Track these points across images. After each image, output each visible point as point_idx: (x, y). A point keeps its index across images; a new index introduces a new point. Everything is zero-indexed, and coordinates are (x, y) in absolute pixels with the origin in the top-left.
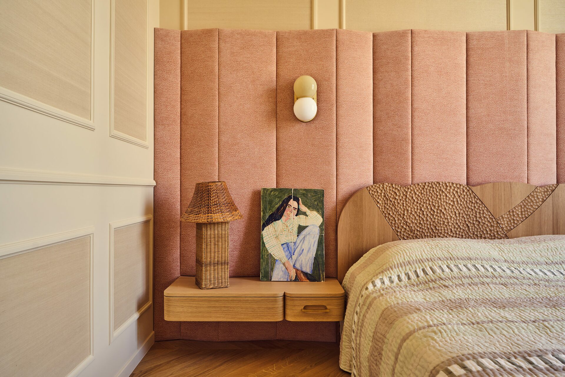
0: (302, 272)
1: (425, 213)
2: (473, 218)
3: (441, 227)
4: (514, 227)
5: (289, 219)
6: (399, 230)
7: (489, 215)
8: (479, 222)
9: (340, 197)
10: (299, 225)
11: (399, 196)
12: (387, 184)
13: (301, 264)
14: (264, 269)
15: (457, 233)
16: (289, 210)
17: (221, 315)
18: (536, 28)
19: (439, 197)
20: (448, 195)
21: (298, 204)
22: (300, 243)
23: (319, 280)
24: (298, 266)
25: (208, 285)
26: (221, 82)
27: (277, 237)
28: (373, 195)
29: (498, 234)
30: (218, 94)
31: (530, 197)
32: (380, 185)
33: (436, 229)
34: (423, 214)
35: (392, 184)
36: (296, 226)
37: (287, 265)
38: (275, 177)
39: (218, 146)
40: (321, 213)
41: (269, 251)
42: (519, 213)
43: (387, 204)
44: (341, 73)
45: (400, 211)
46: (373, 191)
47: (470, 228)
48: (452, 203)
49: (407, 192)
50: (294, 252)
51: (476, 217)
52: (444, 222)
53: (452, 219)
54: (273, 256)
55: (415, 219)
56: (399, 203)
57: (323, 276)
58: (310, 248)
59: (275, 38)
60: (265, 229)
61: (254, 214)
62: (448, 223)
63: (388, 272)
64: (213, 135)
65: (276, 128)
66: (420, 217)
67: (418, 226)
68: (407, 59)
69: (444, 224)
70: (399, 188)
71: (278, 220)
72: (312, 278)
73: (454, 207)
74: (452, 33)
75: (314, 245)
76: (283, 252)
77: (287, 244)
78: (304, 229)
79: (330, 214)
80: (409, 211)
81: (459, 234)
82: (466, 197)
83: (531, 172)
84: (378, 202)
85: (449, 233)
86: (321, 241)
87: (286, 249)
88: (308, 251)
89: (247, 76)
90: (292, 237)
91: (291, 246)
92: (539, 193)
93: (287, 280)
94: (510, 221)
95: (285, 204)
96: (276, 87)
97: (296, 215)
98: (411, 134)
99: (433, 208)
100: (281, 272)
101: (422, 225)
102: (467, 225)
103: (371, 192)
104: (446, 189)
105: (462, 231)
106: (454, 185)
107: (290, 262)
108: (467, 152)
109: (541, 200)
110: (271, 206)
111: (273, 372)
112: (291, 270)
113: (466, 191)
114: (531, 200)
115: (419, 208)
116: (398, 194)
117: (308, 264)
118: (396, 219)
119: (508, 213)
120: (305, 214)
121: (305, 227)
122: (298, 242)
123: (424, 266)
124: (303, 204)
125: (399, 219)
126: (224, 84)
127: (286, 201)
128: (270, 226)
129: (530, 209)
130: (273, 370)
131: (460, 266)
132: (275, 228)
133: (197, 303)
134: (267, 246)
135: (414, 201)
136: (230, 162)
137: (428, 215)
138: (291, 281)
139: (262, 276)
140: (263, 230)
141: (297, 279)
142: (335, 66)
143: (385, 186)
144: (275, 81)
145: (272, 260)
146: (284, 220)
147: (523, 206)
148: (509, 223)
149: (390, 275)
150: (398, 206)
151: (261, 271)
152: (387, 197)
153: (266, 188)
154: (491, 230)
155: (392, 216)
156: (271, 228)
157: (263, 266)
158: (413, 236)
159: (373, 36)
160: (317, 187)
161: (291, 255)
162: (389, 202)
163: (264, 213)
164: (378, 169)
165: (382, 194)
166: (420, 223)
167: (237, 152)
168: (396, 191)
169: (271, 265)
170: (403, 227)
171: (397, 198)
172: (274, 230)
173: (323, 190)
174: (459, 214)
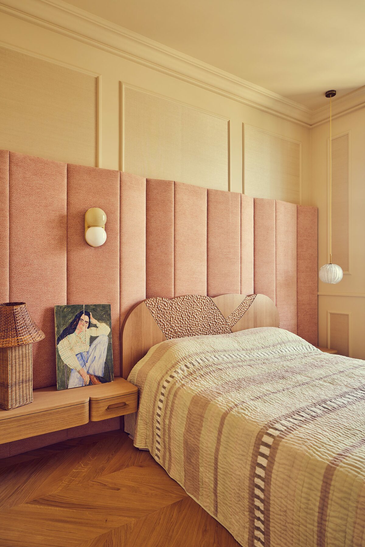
0: (95, 376)
1: (184, 319)
2: (213, 320)
3: (194, 328)
4: (235, 324)
5: (82, 331)
6: (167, 333)
7: (222, 317)
8: (216, 322)
9: (123, 310)
10: (91, 336)
11: (167, 307)
12: (159, 298)
13: (94, 369)
14: (60, 379)
15: (204, 331)
16: (81, 323)
17: (32, 430)
18: (243, 193)
19: (193, 306)
20: (198, 304)
21: (90, 318)
22: (92, 352)
23: (110, 381)
24: (91, 372)
25: (14, 405)
26: (13, 204)
27: (71, 349)
28: (149, 307)
29: (226, 329)
30: (9, 215)
31: (243, 304)
32: (154, 299)
33: (191, 329)
34: (183, 319)
35: (162, 298)
36: (88, 337)
37: (81, 372)
38: (66, 294)
39: (9, 267)
40: (109, 324)
41: (65, 363)
42: (238, 314)
43: (159, 313)
44: (124, 208)
45: (168, 318)
46: (149, 304)
47: (211, 326)
48: (201, 311)
49: (172, 303)
50: (88, 360)
51: (214, 319)
52: (196, 324)
53: (201, 322)
54: (69, 366)
55: (178, 323)
56: (167, 312)
57: (113, 377)
58: (101, 355)
59: (66, 170)
60: (60, 342)
61: (46, 329)
62: (198, 324)
63: (178, 365)
64: (3, 256)
65: (67, 250)
66: (181, 321)
67: (179, 329)
68: (172, 203)
69: (196, 325)
70: (167, 301)
71: (72, 333)
72: (104, 380)
73: (202, 313)
74: (199, 188)
75: (104, 353)
76: (77, 361)
77: (81, 354)
78: (95, 339)
79: (115, 324)
80: (174, 318)
81: (205, 332)
82: (209, 305)
83: (243, 287)
84: (153, 313)
85: (199, 332)
86: (110, 347)
87: (80, 358)
88: (100, 358)
89: (40, 201)
90: (84, 348)
91: (84, 356)
92: (247, 300)
93: (82, 385)
94: (233, 320)
95: (78, 318)
96: (66, 213)
97: (88, 328)
98: (174, 260)
99: (189, 315)
100: (77, 379)
101: (182, 328)
102: (209, 325)
103: (147, 305)
104: (197, 300)
105: (206, 329)
106: (202, 297)
107: (84, 369)
108: (207, 273)
109: (248, 305)
110: (64, 321)
111: (84, 470)
112: (86, 376)
113: (209, 301)
114: (243, 305)
115: (180, 315)
116: (167, 306)
117: (100, 369)
118: (165, 324)
119: (232, 315)
120: (95, 326)
121: (96, 338)
122: (91, 350)
123: (200, 357)
124: (93, 318)
125: (167, 324)
126: (16, 206)
127: (78, 315)
128: (65, 339)
129: (243, 311)
130: (82, 467)
131: (221, 356)
132: (69, 341)
133: (5, 425)
134: (62, 358)
135: (177, 310)
136: (22, 282)
137: (186, 320)
138: (85, 386)
139: (59, 386)
140: (58, 344)
141: (91, 383)
142: (119, 202)
143: (158, 300)
144: (66, 209)
145: (68, 369)
146: (78, 333)
147: (239, 310)
148: (232, 321)
149: (180, 367)
150: (166, 314)
151: (58, 381)
152: (159, 308)
153: (60, 305)
154: (222, 327)
155: (162, 323)
156: (66, 341)
157: (59, 375)
158: (176, 336)
159: (146, 181)
160: (104, 302)
161: (85, 363)
162: (160, 312)
163: (58, 328)
164: (150, 285)
165: (156, 306)
166: (181, 326)
167: (30, 272)
168: (165, 304)
169: (67, 374)
170: (169, 330)
171: (166, 308)
172: (68, 342)
173: (110, 305)
174: (205, 317)
